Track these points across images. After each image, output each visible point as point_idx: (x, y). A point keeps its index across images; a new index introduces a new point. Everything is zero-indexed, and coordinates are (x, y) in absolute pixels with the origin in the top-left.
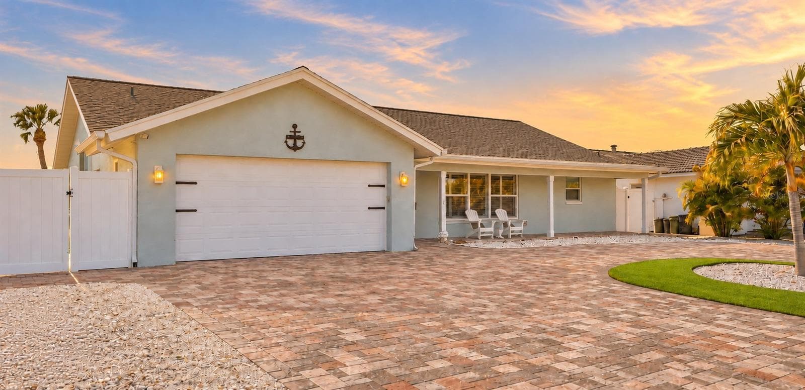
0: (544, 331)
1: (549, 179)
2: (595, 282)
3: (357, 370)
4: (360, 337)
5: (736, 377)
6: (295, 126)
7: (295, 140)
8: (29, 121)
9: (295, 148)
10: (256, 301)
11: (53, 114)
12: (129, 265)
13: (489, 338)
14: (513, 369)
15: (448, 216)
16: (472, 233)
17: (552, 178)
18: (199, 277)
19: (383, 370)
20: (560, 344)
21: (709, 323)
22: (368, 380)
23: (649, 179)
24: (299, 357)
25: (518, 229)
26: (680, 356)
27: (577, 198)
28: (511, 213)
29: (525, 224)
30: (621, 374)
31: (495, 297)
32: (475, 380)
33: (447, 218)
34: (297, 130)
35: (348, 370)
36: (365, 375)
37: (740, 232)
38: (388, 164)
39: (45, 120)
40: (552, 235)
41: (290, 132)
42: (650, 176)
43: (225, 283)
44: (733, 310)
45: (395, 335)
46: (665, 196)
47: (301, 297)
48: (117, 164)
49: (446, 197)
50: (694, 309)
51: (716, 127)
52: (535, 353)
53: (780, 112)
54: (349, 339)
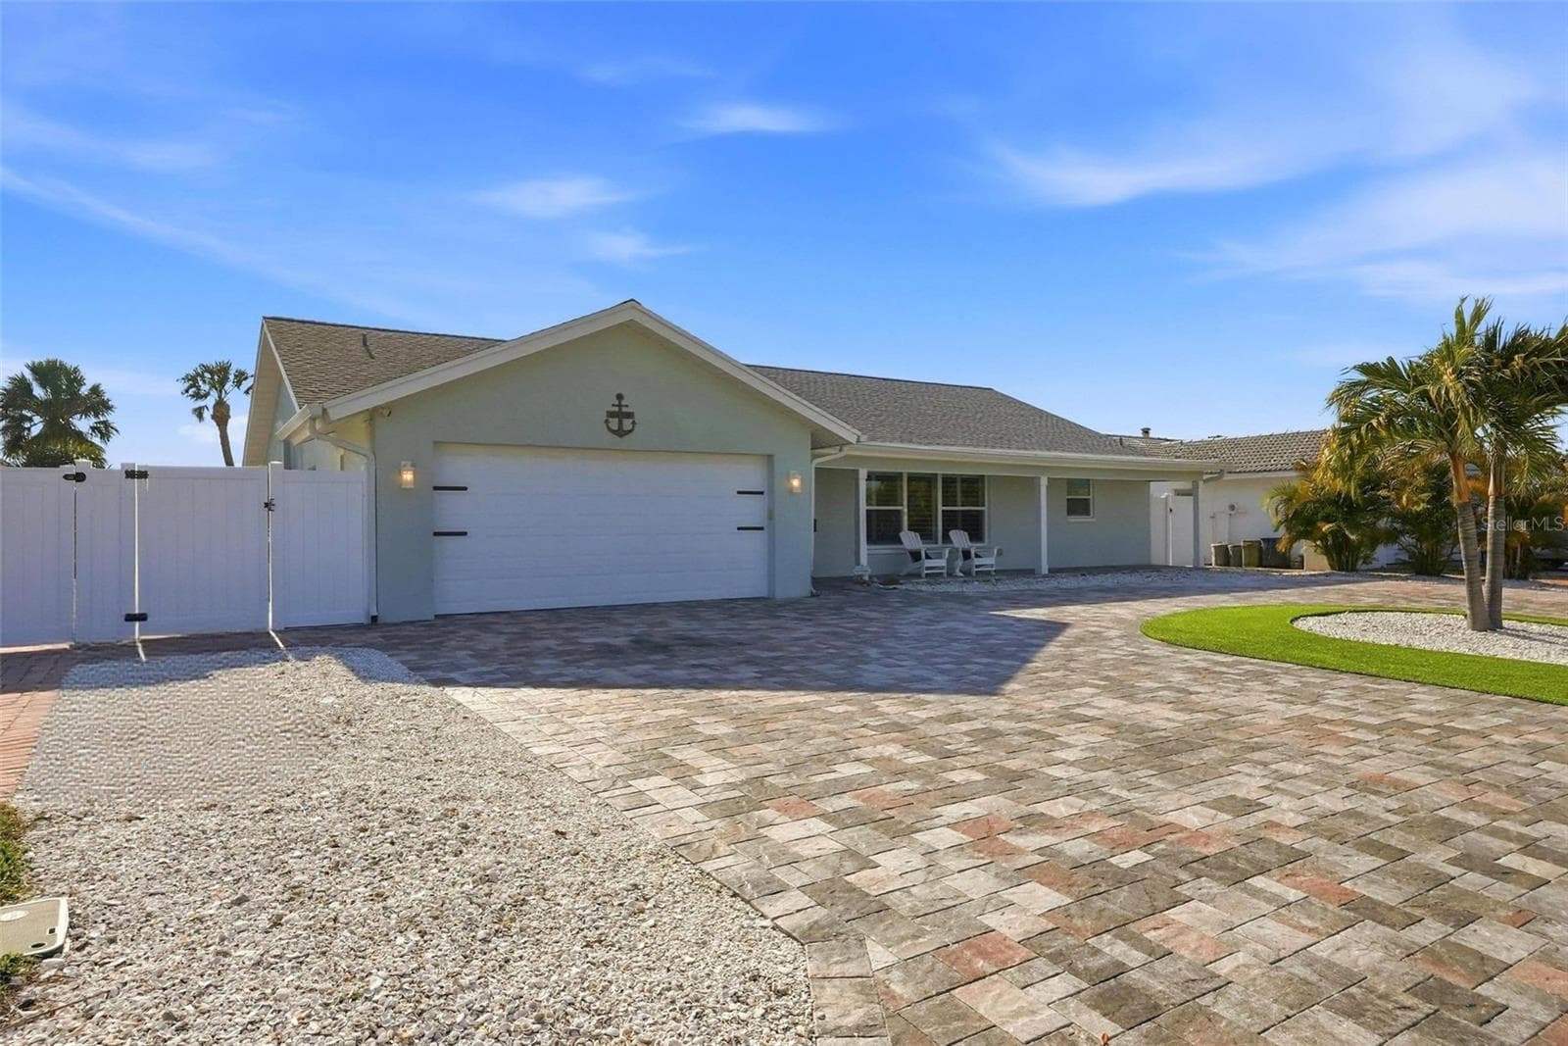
0: (1029, 718)
1: (1039, 482)
2: (1117, 643)
3: (720, 778)
4: (723, 729)
5: (1351, 786)
6: (620, 397)
7: (620, 418)
8: (205, 387)
9: (620, 433)
10: (560, 675)
11: (241, 377)
12: (363, 620)
13: (937, 729)
14: (978, 776)
15: (870, 540)
16: (912, 567)
17: (1044, 482)
18: (470, 638)
19: (760, 778)
20: (1053, 737)
21: (1314, 703)
22: (736, 793)
23: (1205, 481)
24: (627, 759)
25: (989, 561)
26: (1256, 756)
27: (1087, 513)
28: (976, 535)
29: (1000, 553)
30: (1157, 783)
31: (948, 666)
32: (913, 792)
33: (868, 543)
34: (623, 403)
35: (708, 780)
36: (733, 786)
37: (1375, 565)
38: (770, 458)
39: (228, 386)
40: (1045, 571)
41: (613, 405)
42: (1205, 477)
43: (510, 648)
44: (1357, 681)
45: (780, 725)
46: (1232, 507)
47: (631, 669)
48: (342, 457)
49: (867, 511)
50: (1288, 682)
51: (1337, 398)
52: (1013, 752)
53: (1442, 376)
54: (708, 731)
